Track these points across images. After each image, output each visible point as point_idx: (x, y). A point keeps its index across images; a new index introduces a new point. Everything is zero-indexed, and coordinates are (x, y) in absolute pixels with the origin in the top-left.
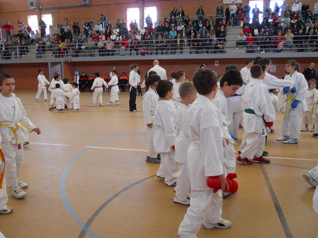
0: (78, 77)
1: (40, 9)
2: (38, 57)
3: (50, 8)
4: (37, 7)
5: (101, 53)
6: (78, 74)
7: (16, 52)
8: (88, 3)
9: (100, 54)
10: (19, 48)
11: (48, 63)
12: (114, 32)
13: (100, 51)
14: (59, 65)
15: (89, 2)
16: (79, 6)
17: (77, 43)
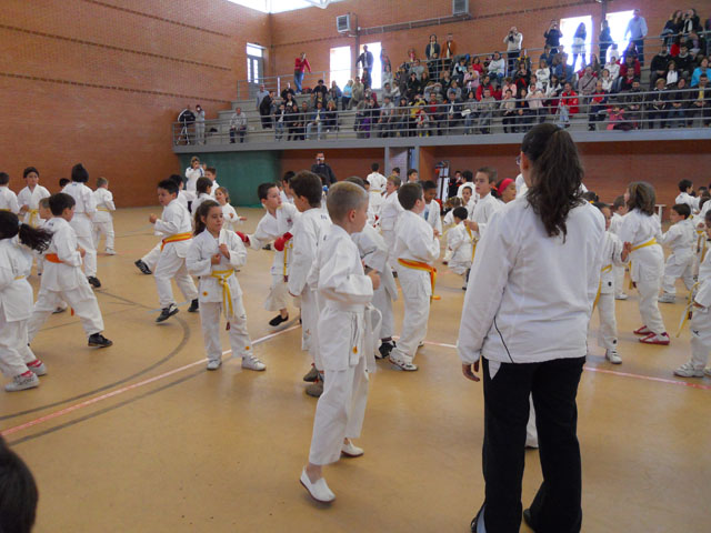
0: (446, 180)
1: (357, 33)
2: (361, 136)
3: (380, 29)
4: (352, 28)
5: (509, 125)
6: (446, 174)
7: (315, 124)
8: (467, 11)
9: (505, 128)
10: (321, 116)
11: (383, 149)
12: (538, 76)
13: (505, 122)
14: (405, 154)
15: (470, 10)
16: (444, 22)
17: (453, 103)
